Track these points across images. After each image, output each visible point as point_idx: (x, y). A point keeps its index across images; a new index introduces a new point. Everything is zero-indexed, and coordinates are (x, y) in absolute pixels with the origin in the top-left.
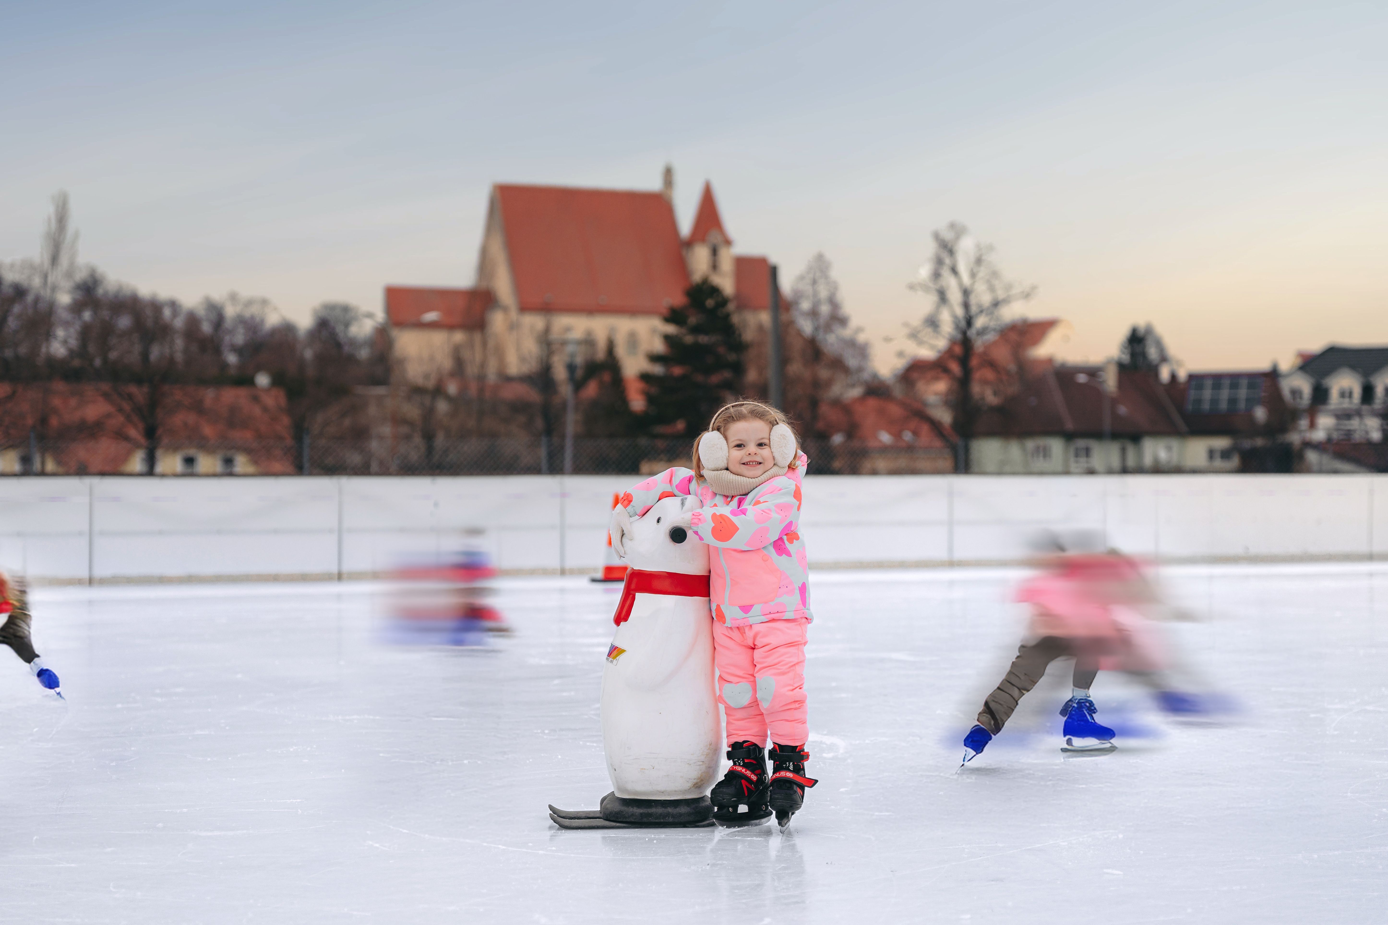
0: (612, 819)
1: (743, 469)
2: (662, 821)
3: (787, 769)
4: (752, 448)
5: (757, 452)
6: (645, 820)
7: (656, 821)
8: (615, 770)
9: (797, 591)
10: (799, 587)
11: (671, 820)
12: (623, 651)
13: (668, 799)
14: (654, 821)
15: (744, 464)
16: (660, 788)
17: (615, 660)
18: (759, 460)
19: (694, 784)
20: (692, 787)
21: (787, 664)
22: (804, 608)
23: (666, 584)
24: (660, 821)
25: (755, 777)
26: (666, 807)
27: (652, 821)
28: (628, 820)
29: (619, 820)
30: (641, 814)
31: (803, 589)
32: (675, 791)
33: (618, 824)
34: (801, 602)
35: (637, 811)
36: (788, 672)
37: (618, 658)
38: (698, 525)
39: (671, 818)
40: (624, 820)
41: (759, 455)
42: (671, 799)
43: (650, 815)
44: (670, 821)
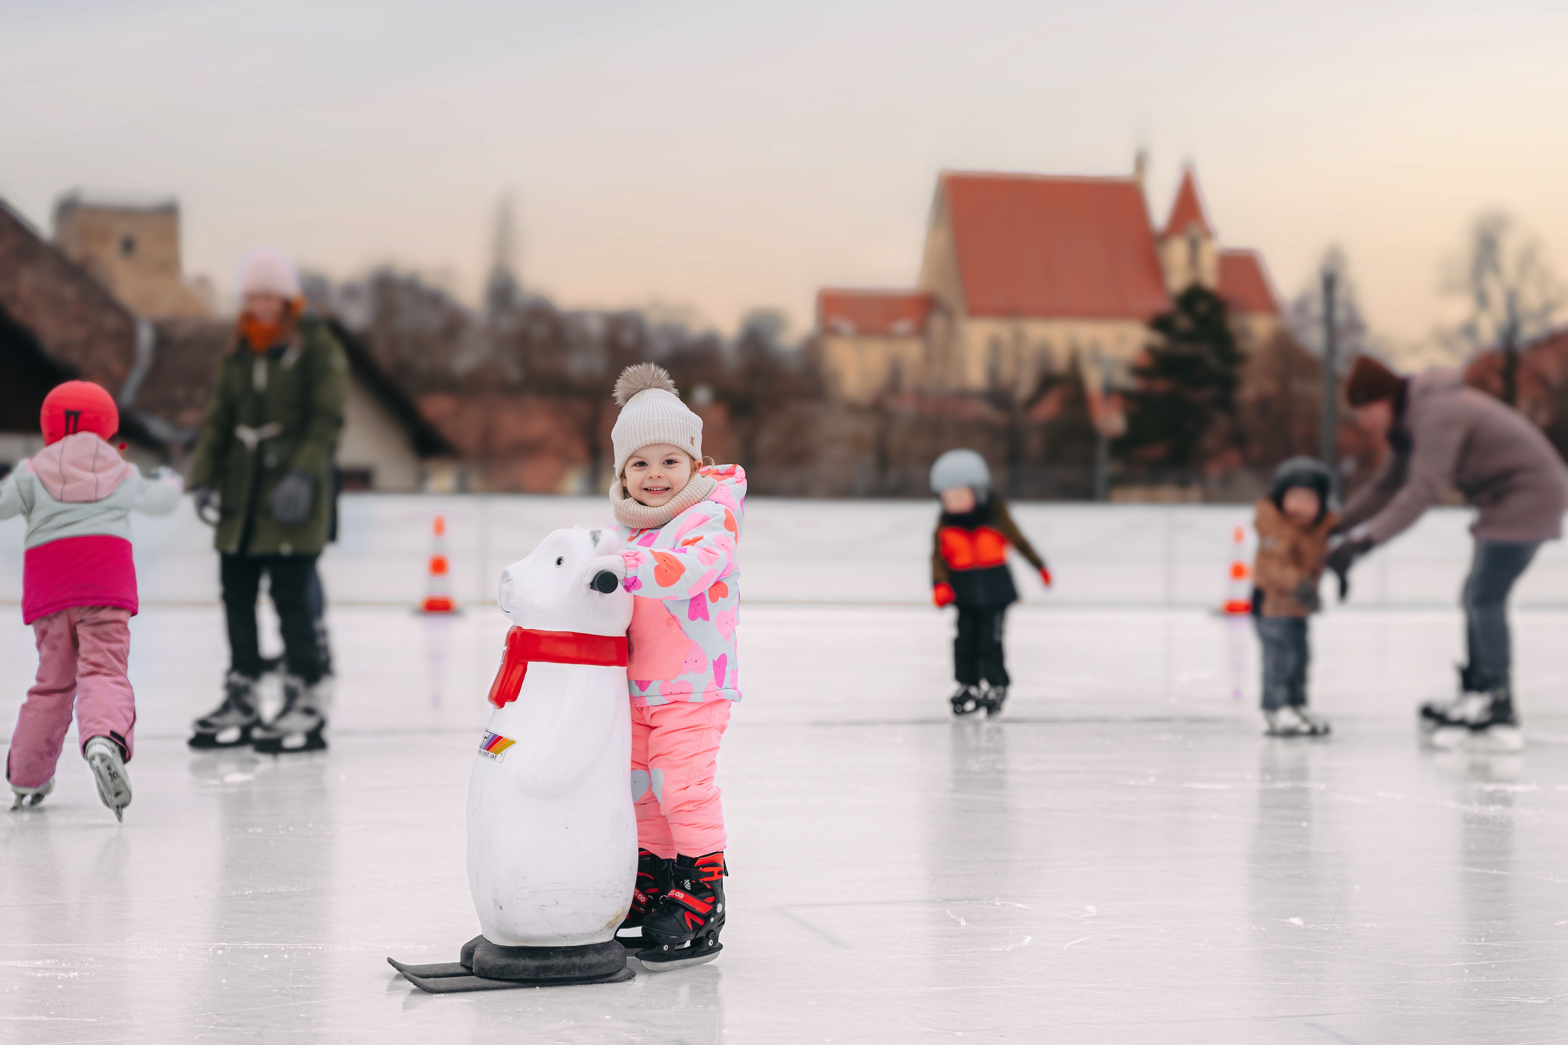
0: (494, 977)
1: (645, 497)
2: (565, 976)
3: (682, 888)
4: (656, 468)
5: (662, 475)
6: (542, 976)
7: (558, 976)
8: (501, 908)
9: (710, 667)
10: (714, 661)
11: (577, 974)
12: (512, 742)
13: (571, 945)
14: (554, 977)
15: (646, 489)
16: (564, 931)
17: (498, 755)
18: (665, 484)
19: (607, 923)
20: (605, 927)
21: (680, 755)
22: (718, 688)
23: (569, 650)
24: (562, 976)
25: (644, 898)
26: (570, 957)
27: (552, 977)
28: (518, 977)
29: (505, 978)
30: (537, 968)
31: (720, 665)
32: (583, 934)
33: (504, 984)
34: (714, 681)
35: (531, 963)
36: (683, 765)
37: (504, 752)
38: (637, 566)
39: (578, 971)
40: (513, 977)
41: (665, 478)
42: (575, 945)
43: (548, 969)
44: (576, 976)
